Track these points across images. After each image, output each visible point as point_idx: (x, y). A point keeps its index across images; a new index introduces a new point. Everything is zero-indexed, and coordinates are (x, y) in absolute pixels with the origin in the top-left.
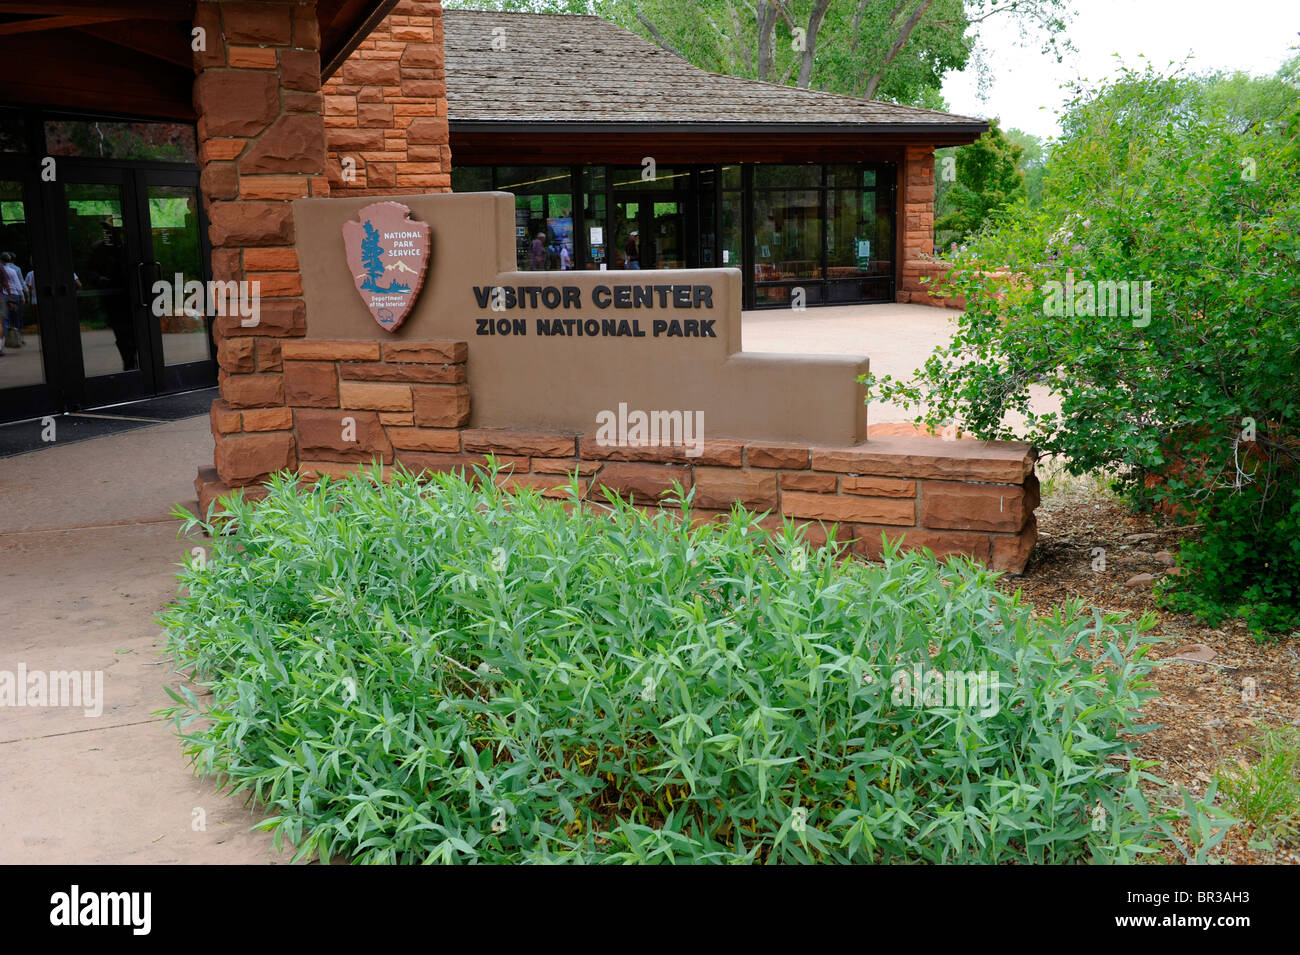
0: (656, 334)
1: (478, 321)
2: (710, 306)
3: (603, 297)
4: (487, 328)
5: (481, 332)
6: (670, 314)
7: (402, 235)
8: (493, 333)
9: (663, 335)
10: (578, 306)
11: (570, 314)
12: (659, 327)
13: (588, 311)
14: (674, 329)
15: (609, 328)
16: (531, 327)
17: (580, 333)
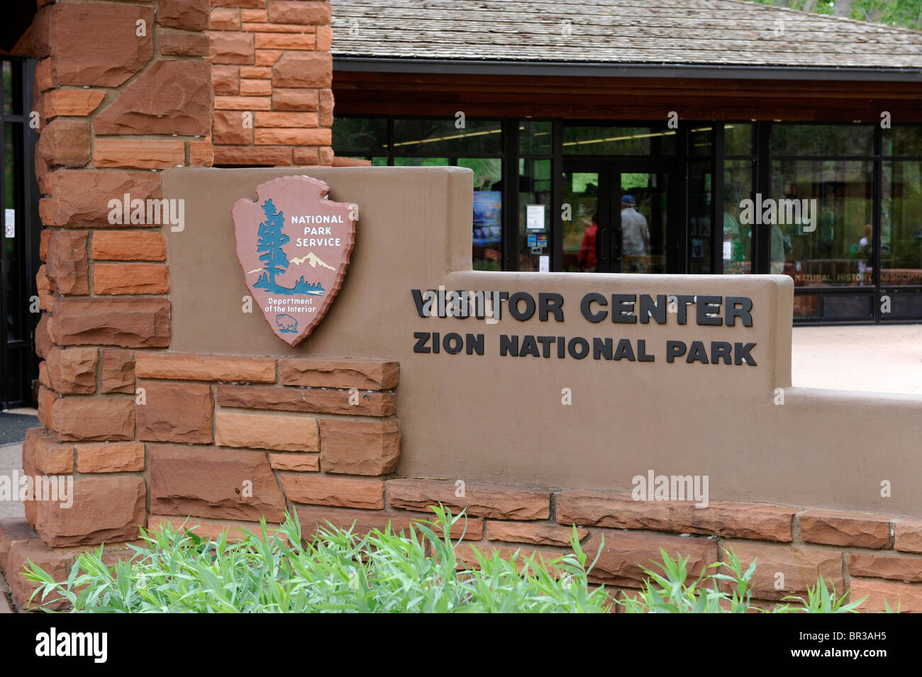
0: (670, 359)
1: (417, 335)
2: (749, 324)
3: (595, 309)
4: (429, 344)
5: (419, 349)
6: (691, 334)
7: (317, 219)
8: (437, 351)
9: (680, 361)
10: (560, 318)
11: (550, 328)
12: (674, 350)
13: (574, 326)
14: (697, 354)
15: (603, 350)
16: (492, 345)
17: (561, 356)
